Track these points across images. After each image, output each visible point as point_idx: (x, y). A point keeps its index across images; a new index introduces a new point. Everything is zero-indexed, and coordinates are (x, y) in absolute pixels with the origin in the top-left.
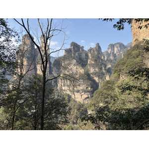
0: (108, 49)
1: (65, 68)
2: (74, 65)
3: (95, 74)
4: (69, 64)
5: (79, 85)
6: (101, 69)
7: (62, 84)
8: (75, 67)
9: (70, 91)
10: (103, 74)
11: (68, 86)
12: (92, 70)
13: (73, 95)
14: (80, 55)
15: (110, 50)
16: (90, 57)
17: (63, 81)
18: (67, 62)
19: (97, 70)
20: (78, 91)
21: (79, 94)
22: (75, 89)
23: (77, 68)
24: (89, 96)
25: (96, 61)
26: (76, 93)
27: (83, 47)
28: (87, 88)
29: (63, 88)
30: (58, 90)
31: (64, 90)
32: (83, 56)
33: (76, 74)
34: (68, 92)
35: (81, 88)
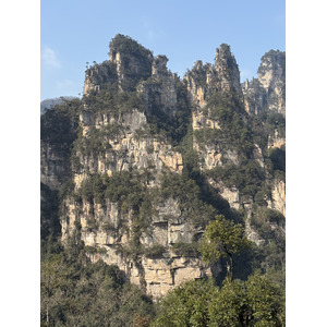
0: (261, 70)
1: (97, 149)
2: (139, 135)
3: (224, 174)
4: (115, 131)
5: (163, 225)
6: (249, 153)
7: (83, 222)
8: (143, 145)
9: (121, 251)
10: (258, 175)
11: (109, 229)
12: (211, 160)
13: (135, 271)
14: (154, 94)
15: (268, 76)
16: (203, 104)
17: (87, 206)
18: (102, 123)
19: (232, 157)
20: (158, 253)
21: (161, 264)
22: (145, 241)
23: (150, 150)
24: (208, 272)
25: (225, 118)
26: (147, 263)
27: (164, 59)
28: (197, 236)
29: (89, 240)
30: (60, 249)
31: (93, 250)
32: (169, 96)
33: (149, 176)
34: (113, 259)
35: (174, 238)
